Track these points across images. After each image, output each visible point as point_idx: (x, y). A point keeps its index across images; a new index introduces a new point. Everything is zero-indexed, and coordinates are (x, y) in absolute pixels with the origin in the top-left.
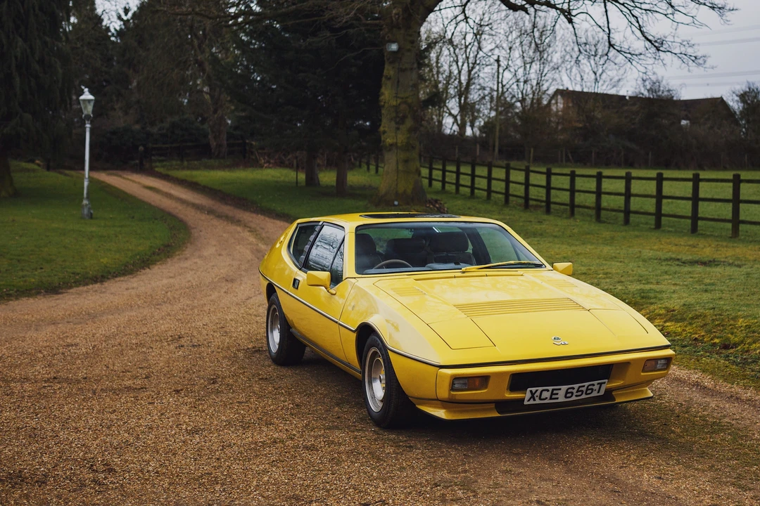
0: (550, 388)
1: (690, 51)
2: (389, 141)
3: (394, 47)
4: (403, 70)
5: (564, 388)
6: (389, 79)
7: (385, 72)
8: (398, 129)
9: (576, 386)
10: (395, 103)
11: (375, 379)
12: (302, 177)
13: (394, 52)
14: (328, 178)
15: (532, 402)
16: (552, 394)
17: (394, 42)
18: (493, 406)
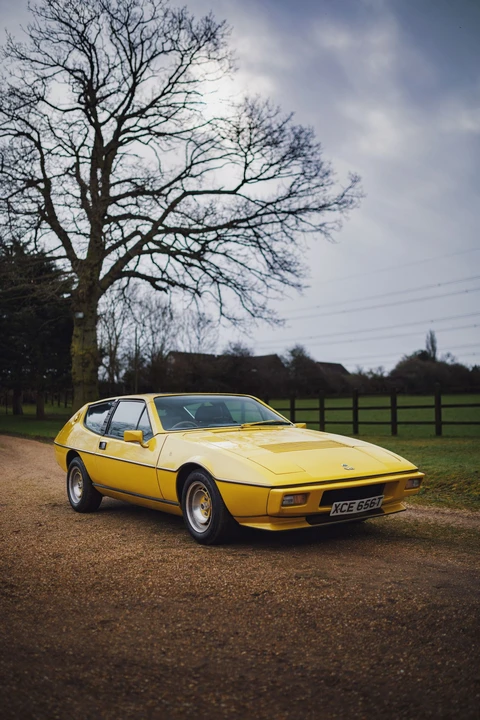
0: (348, 502)
1: (275, 317)
2: (78, 379)
3: (81, 315)
4: (86, 331)
5: (358, 502)
6: (77, 337)
7: (74, 332)
8: (84, 371)
9: (365, 500)
10: (81, 353)
11: (196, 507)
12: (10, 410)
13: (80, 319)
14: (29, 410)
15: (335, 514)
16: (350, 507)
17: (80, 311)
18: (304, 519)
